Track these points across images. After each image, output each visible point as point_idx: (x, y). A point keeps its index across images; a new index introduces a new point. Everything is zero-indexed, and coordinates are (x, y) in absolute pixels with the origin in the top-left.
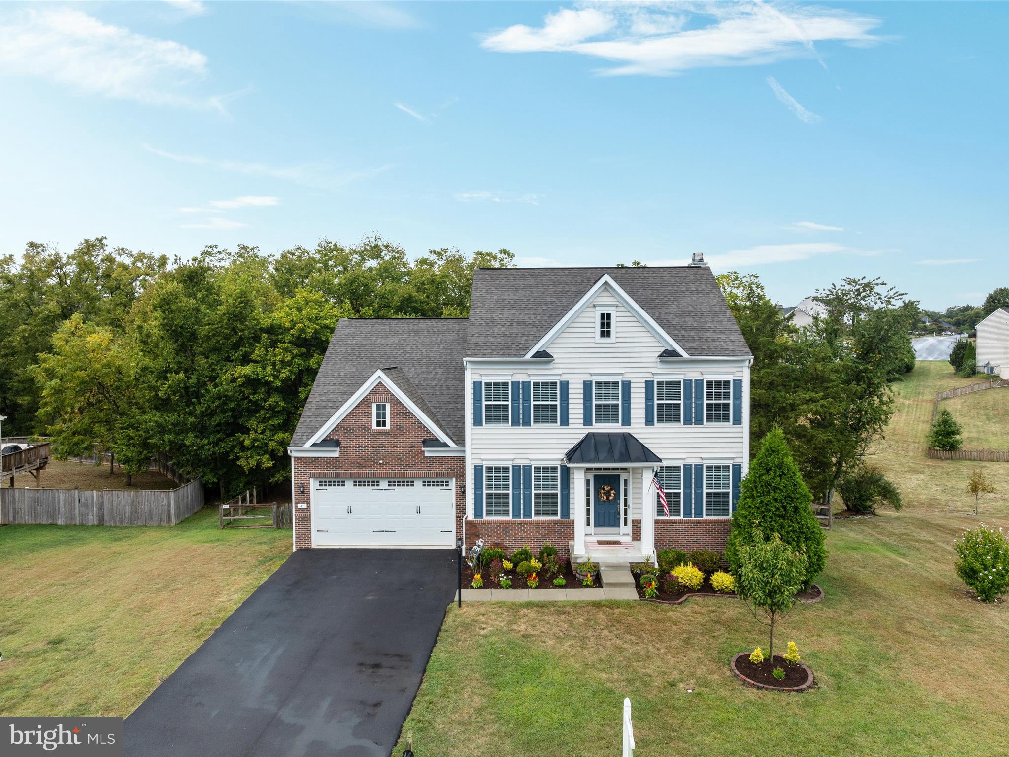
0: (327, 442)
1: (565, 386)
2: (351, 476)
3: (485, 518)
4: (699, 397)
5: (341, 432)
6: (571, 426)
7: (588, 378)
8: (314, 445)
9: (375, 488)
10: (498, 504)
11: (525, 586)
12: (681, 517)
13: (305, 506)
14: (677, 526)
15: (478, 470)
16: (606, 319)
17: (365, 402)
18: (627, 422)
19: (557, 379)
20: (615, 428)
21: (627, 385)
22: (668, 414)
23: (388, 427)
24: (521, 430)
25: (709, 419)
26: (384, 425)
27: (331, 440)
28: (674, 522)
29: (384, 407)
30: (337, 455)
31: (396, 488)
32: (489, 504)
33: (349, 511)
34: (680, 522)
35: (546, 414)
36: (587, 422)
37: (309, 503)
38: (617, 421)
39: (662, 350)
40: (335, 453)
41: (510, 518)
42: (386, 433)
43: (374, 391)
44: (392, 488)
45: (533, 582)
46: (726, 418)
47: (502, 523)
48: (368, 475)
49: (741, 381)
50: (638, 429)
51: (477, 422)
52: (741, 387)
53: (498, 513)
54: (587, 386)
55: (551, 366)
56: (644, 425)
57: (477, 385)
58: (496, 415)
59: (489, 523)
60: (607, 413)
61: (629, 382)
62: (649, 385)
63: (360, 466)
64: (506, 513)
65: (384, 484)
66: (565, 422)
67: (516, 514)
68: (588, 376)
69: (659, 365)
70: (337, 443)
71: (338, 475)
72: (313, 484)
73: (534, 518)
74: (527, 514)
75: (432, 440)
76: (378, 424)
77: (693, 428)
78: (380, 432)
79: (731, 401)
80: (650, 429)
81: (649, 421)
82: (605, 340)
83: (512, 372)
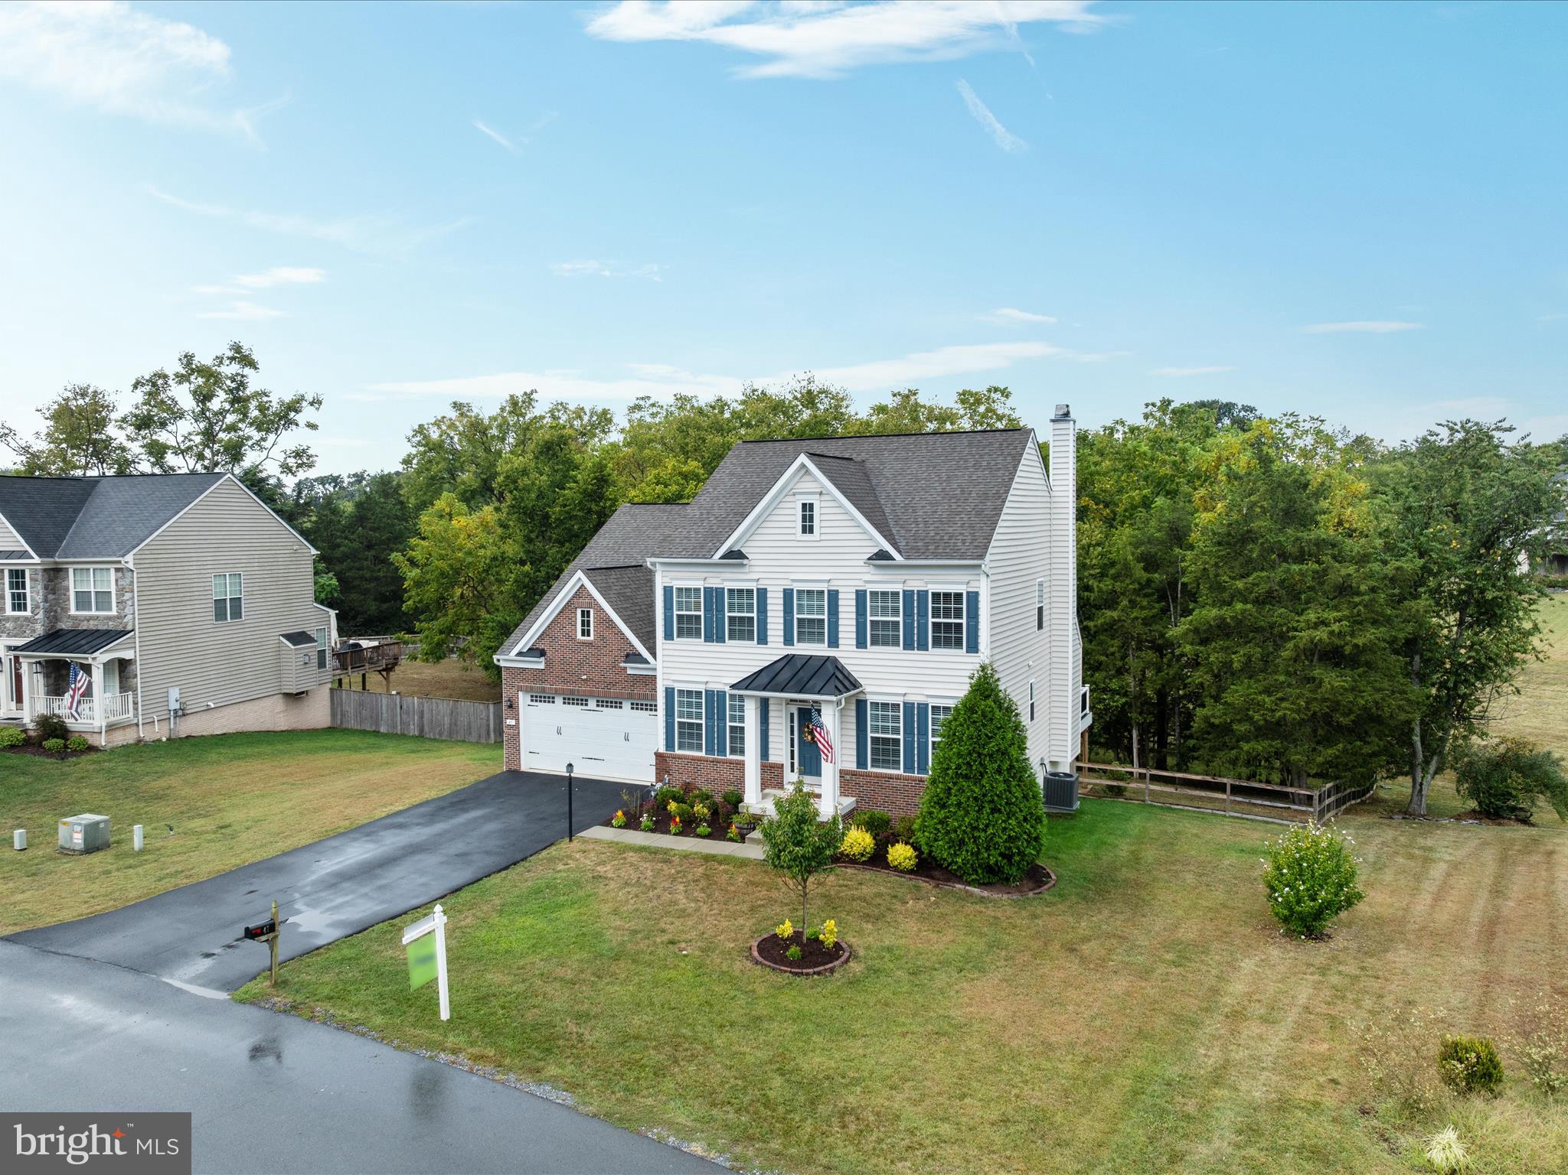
0: (535, 651)
1: (763, 593)
3: (678, 752)
4: (923, 614)
5: (547, 641)
6: (769, 645)
7: (789, 585)
8: (520, 654)
9: (584, 707)
11: (667, 832)
12: (901, 772)
13: (513, 722)
14: (895, 783)
15: (669, 692)
16: (807, 508)
17: (569, 607)
18: (834, 642)
19: (753, 586)
20: (818, 649)
21: (834, 596)
22: (883, 635)
23: (592, 638)
24: (714, 646)
25: (937, 643)
26: (589, 635)
27: (537, 649)
28: (891, 777)
29: (588, 612)
30: (542, 666)
33: (559, 733)
34: (898, 777)
35: (742, 629)
36: (788, 641)
37: (517, 720)
38: (822, 641)
39: (876, 550)
40: (540, 664)
41: (702, 754)
42: (590, 644)
43: (577, 595)
44: (600, 709)
46: (958, 643)
47: (694, 759)
48: (572, 692)
49: (977, 594)
50: (848, 654)
51: (668, 636)
52: (977, 602)
53: (691, 747)
54: (788, 594)
55: (746, 569)
56: (854, 648)
57: (668, 591)
58: (687, 627)
59: (680, 757)
60: (810, 630)
61: (837, 592)
62: (860, 596)
63: (565, 681)
64: (699, 748)
65: (592, 704)
66: (763, 640)
68: (789, 583)
69: (871, 569)
70: (542, 653)
71: (543, 690)
72: (523, 699)
73: (729, 757)
74: (722, 751)
75: (635, 654)
76: (583, 635)
77: (916, 655)
78: (584, 643)
79: (964, 621)
80: (862, 653)
81: (861, 643)
82: (808, 536)
83: (706, 575)
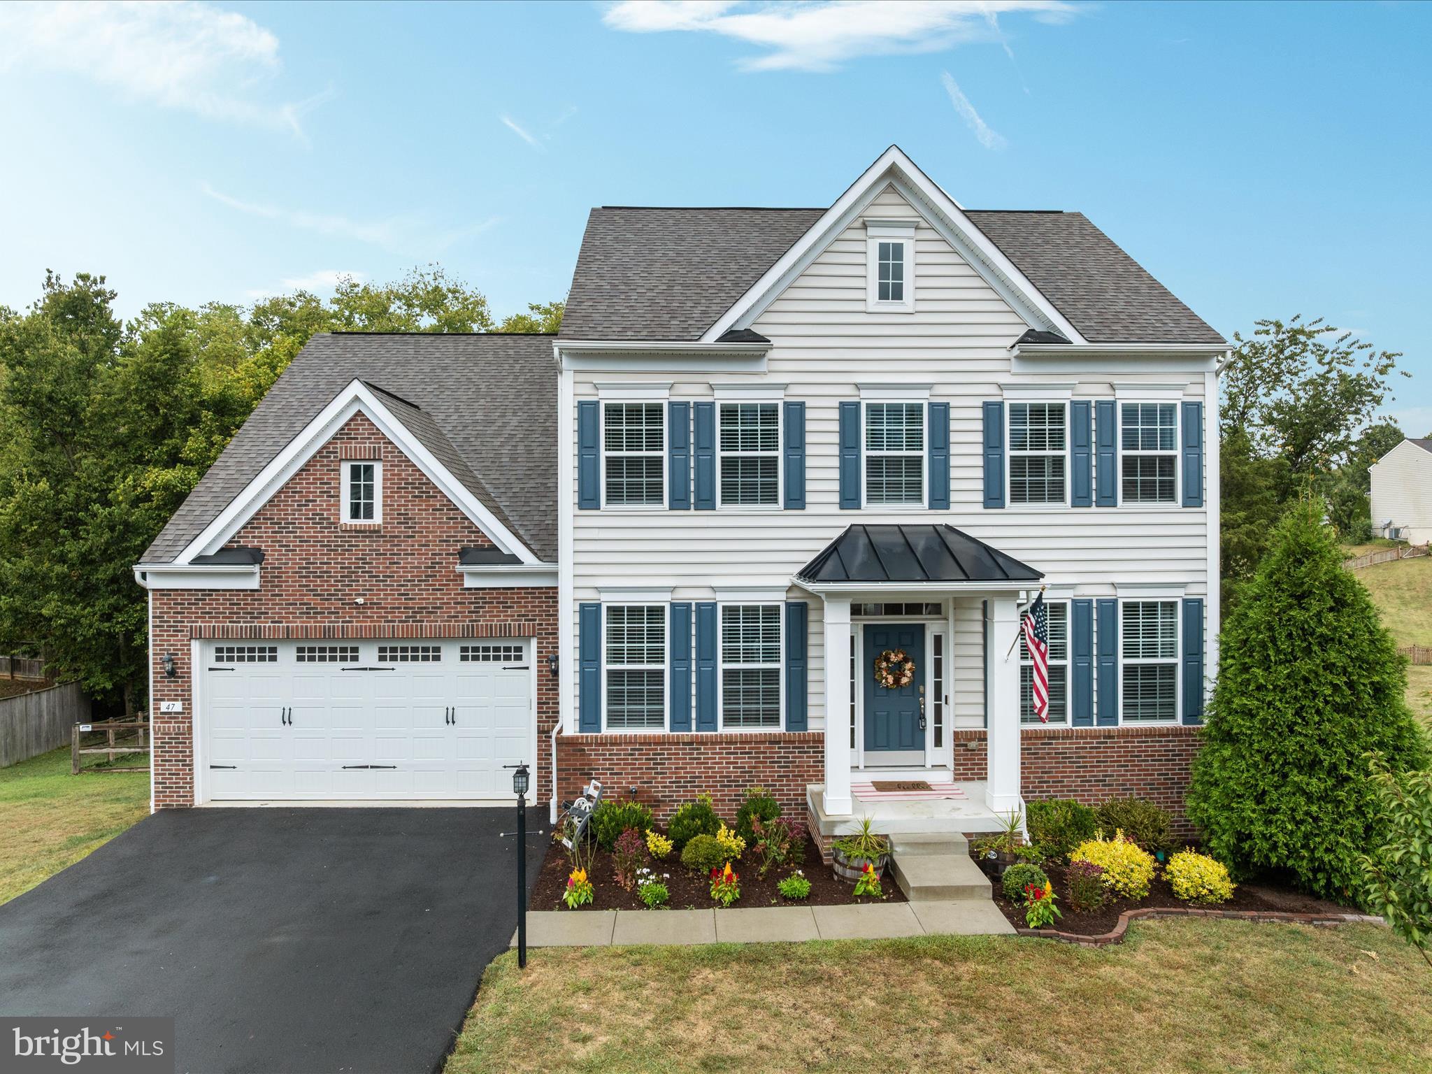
0: (228, 553)
1: (796, 412)
2: (288, 638)
3: (606, 731)
4: (1107, 443)
5: (266, 531)
6: (809, 509)
7: (848, 393)
8: (200, 560)
9: (349, 664)
10: (636, 697)
11: (705, 901)
12: (1068, 724)
13: (178, 706)
14: (1059, 745)
15: (588, 614)
16: (891, 256)
17: (325, 457)
18: (941, 500)
19: (777, 398)
20: (913, 513)
21: (941, 413)
22: (1037, 482)
23: (378, 519)
24: (692, 518)
25: (1130, 493)
26: (369, 514)
27: (242, 549)
28: (1053, 736)
29: (369, 469)
30: (254, 583)
31: (398, 665)
32: (615, 697)
33: (287, 719)
34: (1067, 735)
35: (750, 482)
36: (849, 500)
37: (187, 701)
38: (919, 498)
39: (1022, 331)
40: (250, 579)
41: (665, 730)
42: (373, 532)
43: (345, 434)
44: (388, 664)
45: (724, 889)
46: (1167, 492)
47: (647, 741)
48: (327, 634)
49: (1199, 406)
50: (967, 518)
51: (587, 500)
52: (1199, 419)
53: (636, 719)
54: (848, 413)
55: (763, 366)
56: (979, 508)
57: (586, 411)
58: (633, 482)
59: (615, 742)
60: (894, 478)
61: (946, 406)
62: (992, 412)
63: (310, 612)
64: (657, 719)
65: (368, 655)
66: (796, 500)
67: (680, 721)
68: (850, 390)
69: (1015, 367)
70: (256, 556)
71: (256, 634)
72: (200, 656)
73: (722, 730)
74: (707, 720)
75: (480, 549)
76: (355, 513)
77: (1094, 515)
78: (358, 531)
79: (1178, 452)
80: (995, 517)
81: (993, 499)
82: (890, 305)
83: (670, 379)
